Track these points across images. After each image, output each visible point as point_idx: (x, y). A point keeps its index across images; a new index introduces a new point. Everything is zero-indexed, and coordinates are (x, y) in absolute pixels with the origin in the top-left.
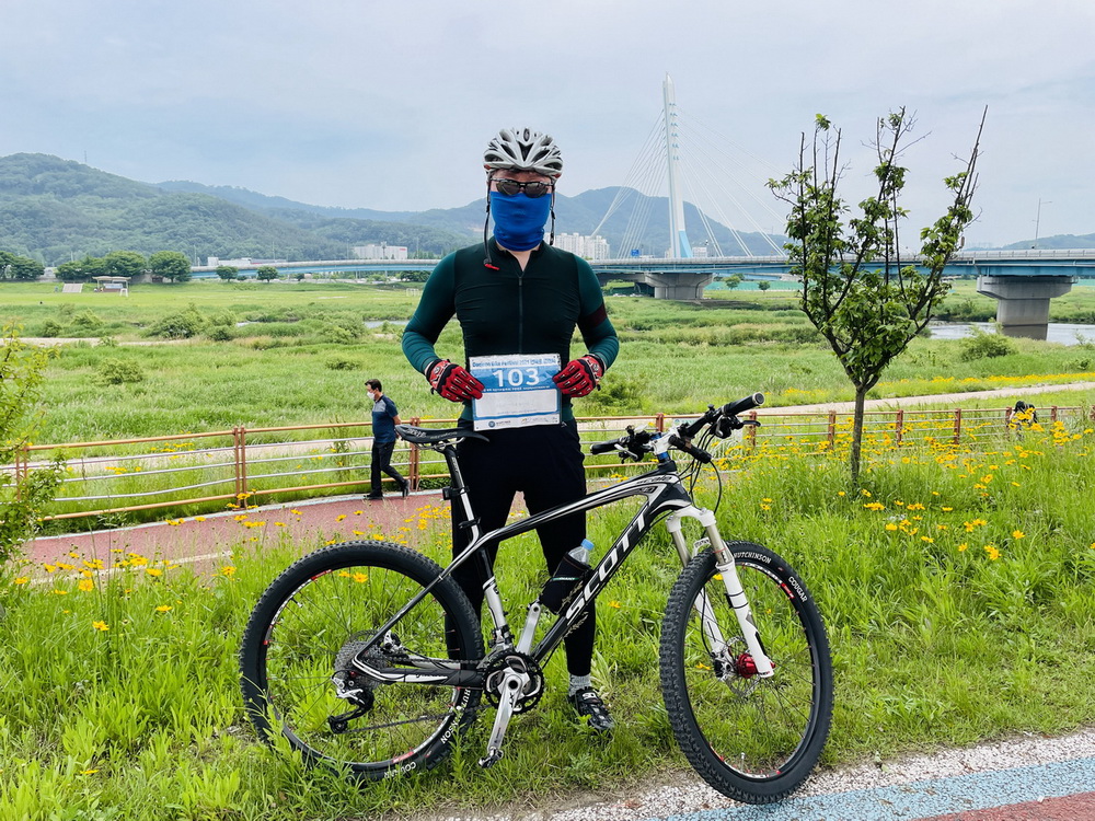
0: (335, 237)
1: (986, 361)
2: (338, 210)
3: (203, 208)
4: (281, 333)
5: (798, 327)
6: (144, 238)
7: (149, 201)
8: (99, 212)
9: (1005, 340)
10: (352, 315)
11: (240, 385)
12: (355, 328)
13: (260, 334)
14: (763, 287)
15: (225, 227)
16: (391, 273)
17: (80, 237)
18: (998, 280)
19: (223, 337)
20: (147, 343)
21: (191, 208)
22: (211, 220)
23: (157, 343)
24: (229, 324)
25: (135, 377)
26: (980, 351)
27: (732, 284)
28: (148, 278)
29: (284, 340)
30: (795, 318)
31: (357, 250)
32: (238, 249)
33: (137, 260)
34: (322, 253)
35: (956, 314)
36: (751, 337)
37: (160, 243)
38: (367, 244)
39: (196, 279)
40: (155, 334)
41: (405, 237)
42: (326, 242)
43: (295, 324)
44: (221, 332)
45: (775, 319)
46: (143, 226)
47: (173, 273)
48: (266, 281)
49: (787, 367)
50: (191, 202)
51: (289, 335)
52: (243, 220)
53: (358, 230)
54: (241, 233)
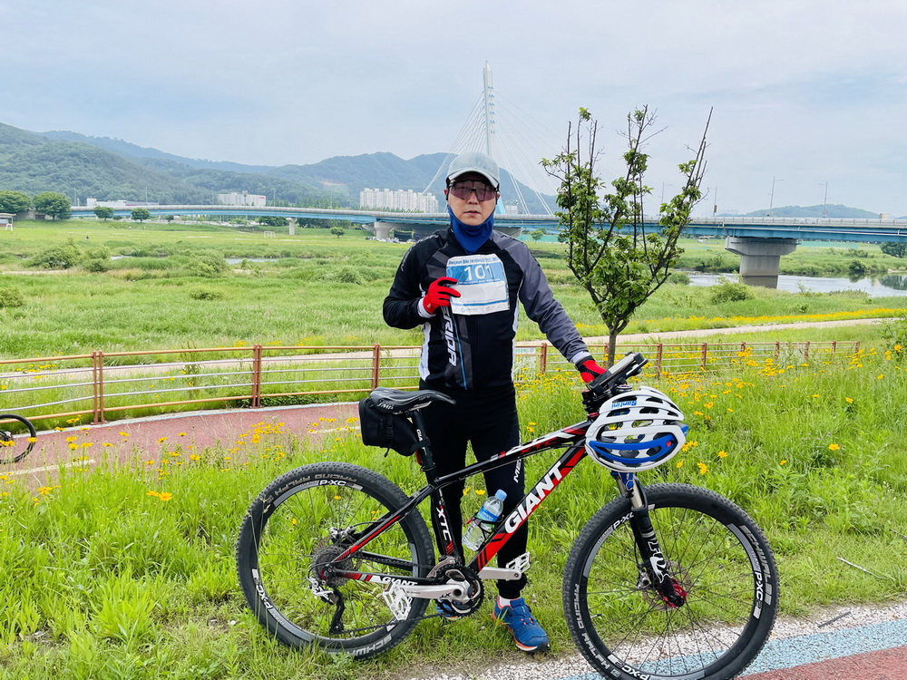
0: (202, 185)
1: (730, 304)
2: (206, 161)
3: (83, 155)
4: (151, 267)
6: (29, 180)
7: (35, 147)
9: (745, 288)
10: (215, 253)
11: (111, 312)
12: (218, 264)
13: (132, 266)
14: (561, 240)
15: (103, 173)
16: (250, 218)
18: (741, 240)
19: (98, 268)
20: (28, 272)
21: (72, 155)
22: (90, 166)
23: (38, 272)
24: (104, 257)
25: (16, 302)
26: (725, 296)
27: (537, 237)
28: (31, 216)
29: (153, 272)
31: (221, 197)
32: (115, 192)
33: (22, 199)
34: (190, 198)
35: (709, 266)
37: (43, 185)
38: (230, 192)
39: (76, 218)
40: (36, 265)
41: (264, 187)
42: (194, 189)
43: (164, 259)
44: (97, 265)
46: (28, 169)
47: (54, 211)
48: (139, 221)
49: (577, 306)
50: (73, 150)
51: (158, 269)
52: (120, 167)
53: (223, 180)
54: (118, 179)
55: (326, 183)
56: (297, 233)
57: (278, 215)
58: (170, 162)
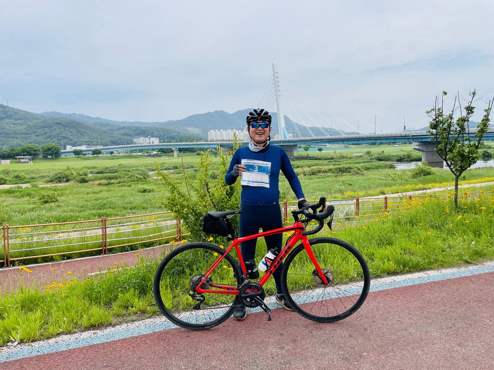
0: (125, 134)
1: (422, 178)
2: (126, 122)
3: (63, 124)
4: (110, 178)
5: (339, 167)
6: (36, 138)
7: (38, 121)
8: (14, 127)
9: (430, 169)
10: (143, 169)
12: (145, 175)
13: (101, 179)
14: (320, 150)
15: (74, 132)
16: (153, 150)
17: (6, 139)
18: (421, 144)
19: (84, 181)
20: (49, 185)
21: (57, 124)
22: (67, 129)
23: (53, 185)
24: (86, 175)
25: (54, 200)
26: (420, 174)
27: (306, 149)
28: (41, 156)
29: (112, 181)
30: (337, 163)
31: (135, 140)
32: (80, 141)
33: (36, 148)
34: (119, 142)
35: (404, 159)
36: (320, 172)
37: (43, 140)
38: (140, 137)
39: (63, 156)
40: (51, 181)
41: (157, 133)
42: (121, 137)
43: (116, 174)
44: (83, 179)
45: (328, 164)
46: (35, 132)
47: (53, 154)
48: (96, 155)
50: (58, 121)
51: (114, 179)
52: (82, 128)
53: (136, 131)
54: (81, 134)
55: (189, 129)
56: (178, 156)
57: (168, 147)
58: (107, 124)
